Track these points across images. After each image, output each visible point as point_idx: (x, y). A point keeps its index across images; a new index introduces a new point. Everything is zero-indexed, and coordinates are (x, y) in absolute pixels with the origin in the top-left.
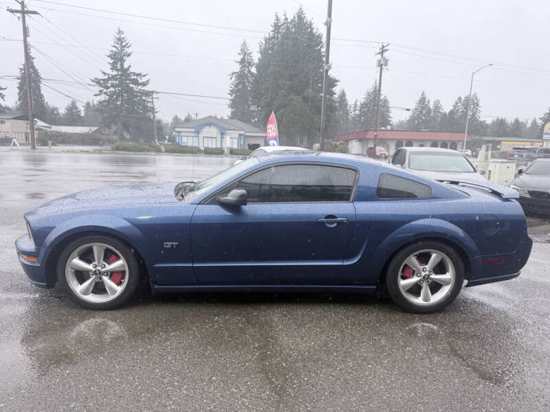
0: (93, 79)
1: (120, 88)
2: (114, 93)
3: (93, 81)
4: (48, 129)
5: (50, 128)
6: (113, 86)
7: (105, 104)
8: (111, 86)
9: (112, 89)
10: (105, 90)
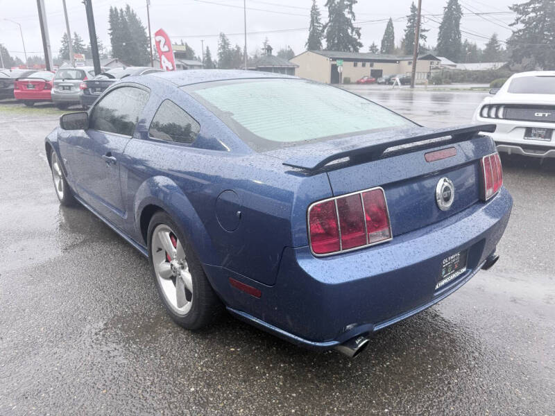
0: (511, 6)
1: (542, 13)
2: (533, 19)
3: (510, 8)
4: (454, 68)
5: (455, 66)
6: (534, 10)
7: (521, 33)
8: (532, 11)
9: (533, 15)
10: (523, 18)
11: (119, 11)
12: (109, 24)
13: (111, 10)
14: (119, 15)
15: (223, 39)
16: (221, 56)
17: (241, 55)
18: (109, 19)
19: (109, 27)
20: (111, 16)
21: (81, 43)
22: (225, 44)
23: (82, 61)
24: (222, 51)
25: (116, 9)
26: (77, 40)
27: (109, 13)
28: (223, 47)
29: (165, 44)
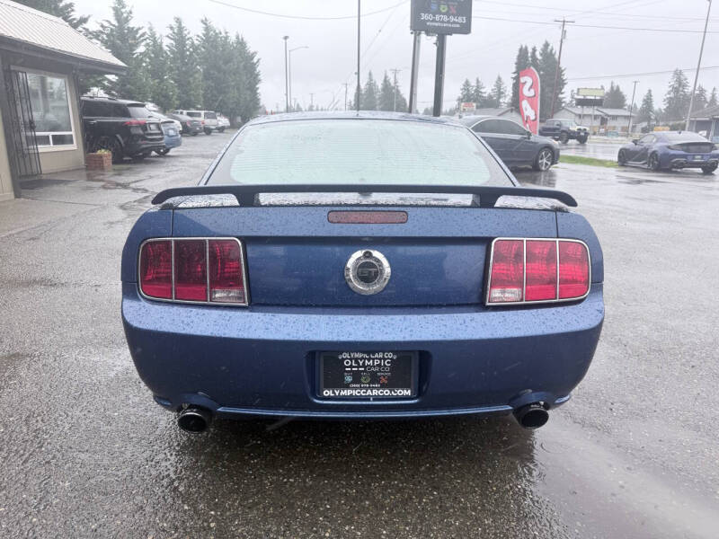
11: (530, 50)
12: (515, 66)
13: (521, 50)
14: (529, 55)
15: (679, 78)
16: (669, 103)
17: (705, 101)
18: (515, 61)
19: (514, 70)
20: (519, 57)
21: (483, 90)
22: (680, 83)
23: (472, 111)
24: (672, 95)
25: (526, 48)
26: (478, 87)
27: (517, 53)
28: (676, 90)
29: (531, 87)
